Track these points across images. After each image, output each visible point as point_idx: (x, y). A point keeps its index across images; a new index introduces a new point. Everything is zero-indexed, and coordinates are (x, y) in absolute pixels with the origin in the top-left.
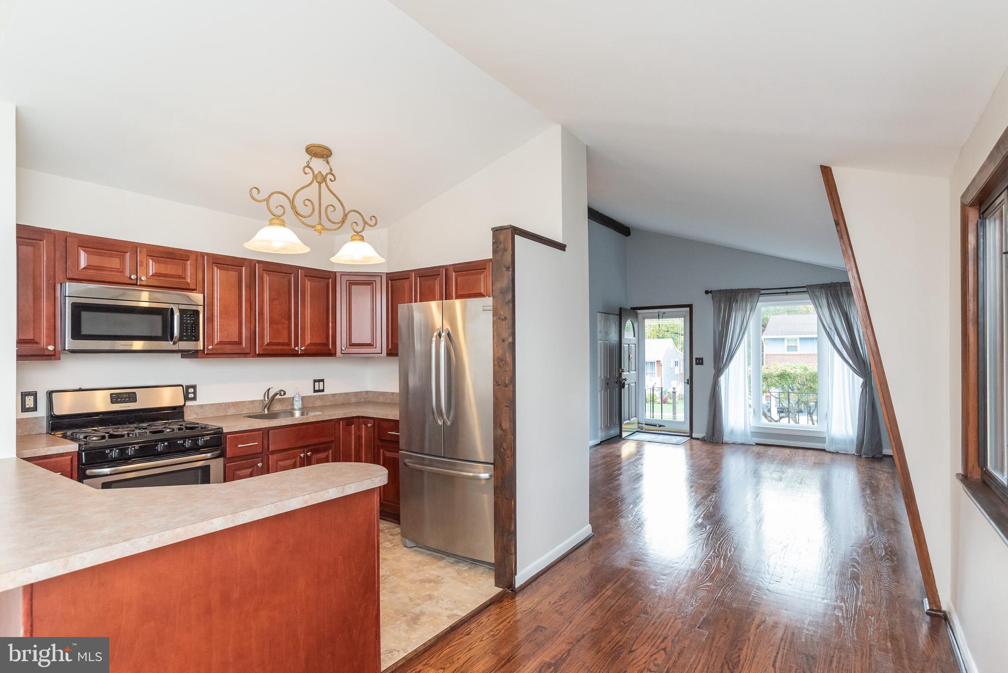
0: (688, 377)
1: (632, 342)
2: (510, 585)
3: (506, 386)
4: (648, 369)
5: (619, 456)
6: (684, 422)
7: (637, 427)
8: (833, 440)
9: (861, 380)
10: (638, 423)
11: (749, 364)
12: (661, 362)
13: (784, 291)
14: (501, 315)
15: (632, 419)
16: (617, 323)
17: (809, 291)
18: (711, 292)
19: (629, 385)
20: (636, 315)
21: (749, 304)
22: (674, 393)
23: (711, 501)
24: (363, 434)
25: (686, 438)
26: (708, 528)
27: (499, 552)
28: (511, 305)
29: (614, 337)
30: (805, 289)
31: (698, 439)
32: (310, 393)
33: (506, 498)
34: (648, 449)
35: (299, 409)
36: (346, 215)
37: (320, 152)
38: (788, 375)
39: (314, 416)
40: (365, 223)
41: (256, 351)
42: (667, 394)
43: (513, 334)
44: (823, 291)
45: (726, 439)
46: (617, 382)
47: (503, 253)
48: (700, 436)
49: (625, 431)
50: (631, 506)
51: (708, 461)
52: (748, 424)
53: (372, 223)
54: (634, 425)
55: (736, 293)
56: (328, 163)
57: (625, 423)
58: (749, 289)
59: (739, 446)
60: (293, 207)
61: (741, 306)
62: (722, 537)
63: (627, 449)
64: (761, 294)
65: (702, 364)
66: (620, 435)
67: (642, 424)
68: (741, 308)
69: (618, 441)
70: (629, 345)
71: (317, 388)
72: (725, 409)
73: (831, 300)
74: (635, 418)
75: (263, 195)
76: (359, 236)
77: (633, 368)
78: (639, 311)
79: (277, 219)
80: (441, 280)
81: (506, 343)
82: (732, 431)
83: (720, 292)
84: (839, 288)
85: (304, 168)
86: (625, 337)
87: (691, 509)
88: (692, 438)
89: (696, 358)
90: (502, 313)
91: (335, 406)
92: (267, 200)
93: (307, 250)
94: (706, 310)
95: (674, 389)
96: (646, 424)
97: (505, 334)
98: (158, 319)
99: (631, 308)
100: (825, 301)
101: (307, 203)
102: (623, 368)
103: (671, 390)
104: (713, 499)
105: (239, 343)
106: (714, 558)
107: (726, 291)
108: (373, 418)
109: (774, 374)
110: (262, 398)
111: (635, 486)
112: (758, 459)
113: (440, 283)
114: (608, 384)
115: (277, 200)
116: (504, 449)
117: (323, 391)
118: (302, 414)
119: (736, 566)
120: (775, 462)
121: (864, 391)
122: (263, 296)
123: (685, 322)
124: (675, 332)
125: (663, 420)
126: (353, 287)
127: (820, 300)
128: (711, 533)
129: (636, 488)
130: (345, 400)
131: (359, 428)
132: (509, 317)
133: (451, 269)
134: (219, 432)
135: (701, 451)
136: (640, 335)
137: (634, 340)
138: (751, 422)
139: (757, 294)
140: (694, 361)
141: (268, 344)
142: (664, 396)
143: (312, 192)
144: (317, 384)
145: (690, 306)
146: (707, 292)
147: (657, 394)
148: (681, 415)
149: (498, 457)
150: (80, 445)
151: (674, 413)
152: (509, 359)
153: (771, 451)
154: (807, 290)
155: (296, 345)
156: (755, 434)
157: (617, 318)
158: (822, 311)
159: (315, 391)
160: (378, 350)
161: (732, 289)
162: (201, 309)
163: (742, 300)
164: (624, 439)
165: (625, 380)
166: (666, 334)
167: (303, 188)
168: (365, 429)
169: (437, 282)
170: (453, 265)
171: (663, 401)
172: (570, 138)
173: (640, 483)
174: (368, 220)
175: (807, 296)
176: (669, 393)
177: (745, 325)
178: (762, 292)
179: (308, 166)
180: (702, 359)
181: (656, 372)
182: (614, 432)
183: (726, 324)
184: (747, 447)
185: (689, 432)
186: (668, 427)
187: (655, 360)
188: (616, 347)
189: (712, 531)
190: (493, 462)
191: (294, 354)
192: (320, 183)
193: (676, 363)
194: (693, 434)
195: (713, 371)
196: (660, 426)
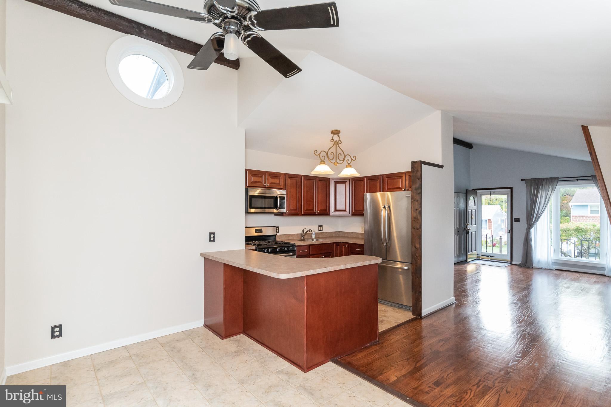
0: (510, 229)
1: (473, 208)
2: (420, 315)
3: (418, 229)
4: (483, 225)
5: (466, 271)
6: (507, 255)
7: (476, 257)
10: (477, 254)
11: (551, 222)
12: (492, 220)
13: (576, 179)
14: (415, 199)
15: (473, 252)
16: (464, 198)
18: (525, 180)
19: (471, 232)
20: (476, 194)
21: (551, 187)
22: (501, 239)
23: (522, 294)
24: (343, 250)
25: (508, 264)
26: (519, 305)
27: (414, 300)
28: (420, 195)
29: (462, 205)
30: (590, 178)
31: (516, 265)
32: (317, 231)
33: (418, 278)
34: (483, 268)
35: (315, 238)
36: (345, 157)
37: (336, 132)
39: (321, 241)
40: (352, 159)
41: (302, 212)
42: (496, 241)
43: (421, 207)
45: (535, 265)
46: (464, 231)
47: (417, 172)
48: (518, 263)
49: (470, 259)
50: (475, 293)
51: (522, 276)
52: (550, 257)
53: (354, 159)
54: (475, 255)
55: (542, 180)
56: (339, 136)
57: (469, 253)
58: (551, 178)
59: (544, 270)
60: (328, 156)
62: (527, 308)
63: (470, 268)
64: (559, 181)
65: (519, 221)
66: (466, 261)
67: (479, 255)
68: (545, 188)
69: (465, 264)
70: (471, 210)
71: (320, 230)
72: (534, 247)
74: (475, 251)
75: (318, 153)
76: (349, 165)
77: (474, 223)
78: (478, 191)
79: (322, 162)
80: (380, 182)
81: (418, 211)
82: (539, 261)
83: (531, 179)
85: (331, 140)
86: (469, 206)
87: (510, 297)
88: (512, 264)
89: (515, 218)
90: (416, 198)
91: (326, 238)
92: (319, 155)
93: (333, 173)
94: (521, 191)
95: (501, 236)
96: (482, 255)
97: (417, 207)
98: (272, 200)
99: (473, 189)
101: (332, 154)
102: (468, 223)
103: (498, 238)
104: (523, 293)
105: (296, 209)
106: (522, 316)
107: (535, 179)
108: (348, 243)
109: (571, 229)
110: (301, 233)
111: (477, 285)
112: (556, 277)
113: (379, 183)
114: (458, 232)
115: (323, 154)
116: (417, 256)
117: (322, 231)
118: (317, 240)
119: (534, 320)
120: (567, 279)
122: (304, 190)
123: (508, 197)
124: (502, 200)
125: (493, 254)
126: (337, 185)
128: (521, 307)
129: (477, 286)
130: (330, 235)
131: (341, 248)
132: (419, 200)
133: (385, 176)
134: (293, 245)
135: (517, 271)
136: (478, 204)
137: (475, 207)
138: (552, 255)
139: (556, 181)
140: (514, 220)
141: (306, 210)
142: (494, 242)
143: (333, 150)
144: (320, 227)
145: (511, 188)
146: (522, 180)
147: (489, 241)
148: (505, 251)
149: (414, 259)
150: (256, 247)
151: (501, 249)
152: (419, 217)
153: (565, 274)
154: (592, 178)
155: (315, 211)
156: (554, 263)
157: (464, 195)
159: (319, 231)
160: (348, 213)
161: (539, 178)
162: (285, 196)
163: (546, 184)
164: (468, 263)
165: (469, 229)
166: (495, 201)
167: (331, 148)
168: (344, 248)
169: (378, 182)
170: (386, 174)
171: (493, 245)
172: (445, 115)
173: (479, 284)
174: (352, 158)
175: (591, 181)
176: (497, 240)
177: (548, 199)
178: (560, 179)
179: (332, 139)
180: (519, 219)
181: (488, 226)
182: (462, 258)
183: (535, 199)
184: (549, 270)
185: (510, 261)
186: (496, 257)
187: (487, 219)
188: (463, 211)
189: (521, 306)
190: (411, 262)
191: (314, 214)
192: (336, 145)
193: (502, 221)
194: (513, 262)
195: (526, 226)
196: (491, 257)
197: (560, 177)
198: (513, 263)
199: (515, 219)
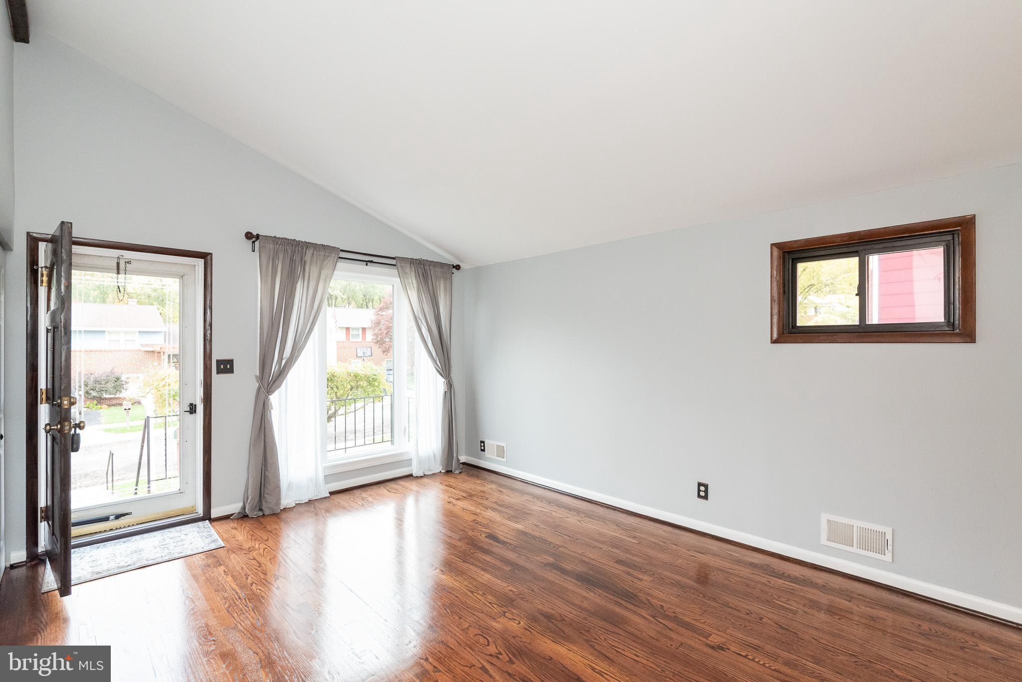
8: (421, 461)
17: (399, 264)
18: (258, 236)
30: (393, 262)
31: (225, 518)
44: (415, 271)
45: (285, 501)
55: (302, 248)
58: (324, 247)
64: (340, 258)
65: (231, 370)
83: (275, 239)
84: (428, 267)
88: (209, 519)
89: (217, 361)
121: (448, 394)
139: (335, 256)
140: (214, 368)
145: (205, 256)
146: (249, 236)
154: (396, 262)
156: (328, 478)
161: (295, 240)
163: (313, 264)
180: (231, 362)
185: (199, 510)
186: (140, 513)
194: (212, 511)
196: (118, 517)
197: (341, 248)
198: (215, 511)
199: (219, 362)
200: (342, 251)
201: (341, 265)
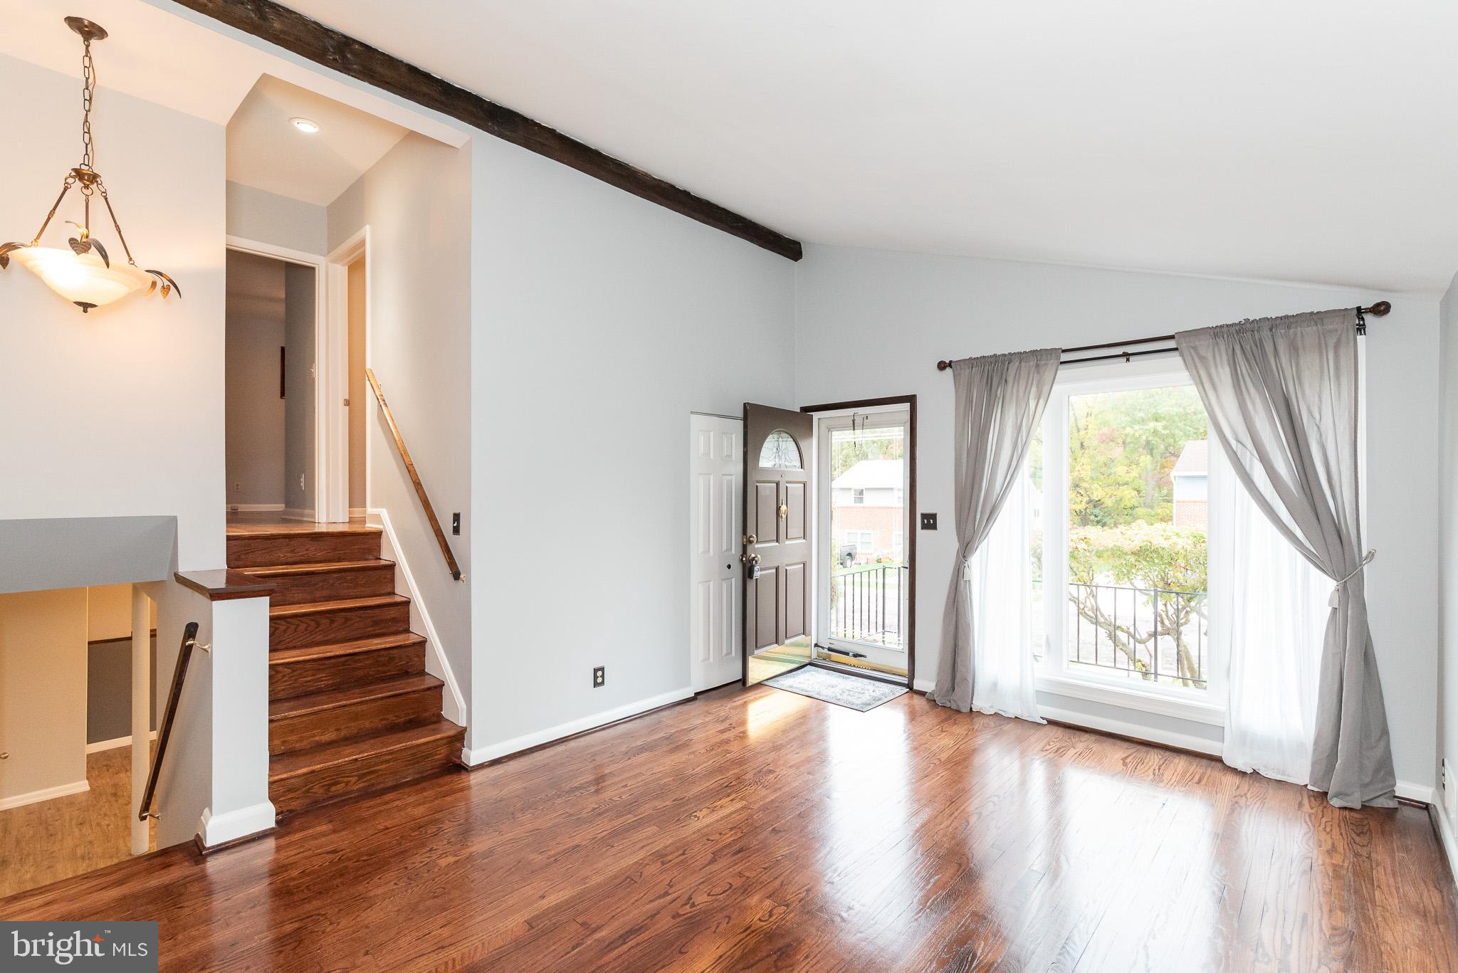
0: (906, 555)
1: (788, 478)
6: (899, 653)
8: (1244, 739)
9: (1330, 585)
13: (1119, 351)
17: (1183, 345)
18: (950, 364)
19: (775, 568)
20: (810, 424)
21: (1033, 388)
25: (900, 688)
30: (1171, 344)
31: (923, 694)
38: (1156, 551)
44: (1223, 347)
45: (979, 702)
48: (927, 688)
55: (1003, 363)
57: (763, 650)
58: (1034, 353)
59: (1012, 723)
61: (1015, 391)
64: (1061, 363)
65: (934, 527)
66: (743, 680)
67: (823, 648)
68: (1015, 396)
69: (736, 694)
70: (777, 483)
73: (1243, 366)
74: (802, 636)
77: (793, 532)
78: (816, 415)
82: (995, 685)
83: (972, 362)
84: (1266, 333)
86: (763, 468)
88: (912, 690)
89: (921, 515)
94: (939, 408)
96: (830, 649)
99: (801, 408)
100: (1227, 370)
102: (750, 534)
107: (983, 361)
114: (729, 567)
121: (1340, 615)
123: (901, 435)
125: (862, 644)
127: (1213, 371)
136: (820, 465)
137: (799, 475)
139: (1053, 362)
140: (919, 521)
145: (911, 399)
146: (942, 366)
151: (883, 629)
154: (1178, 343)
156: (1044, 697)
158: (1218, 397)
161: (996, 355)
163: (1017, 380)
164: (753, 689)
175: (1175, 360)
177: (1024, 438)
178: (1065, 357)
180: (933, 516)
182: (730, 673)
183: (981, 434)
184: (1028, 726)
185: (907, 676)
186: (871, 659)
194: (915, 682)
195: (954, 545)
196: (856, 656)
198: (918, 685)
199: (924, 516)
200: (1064, 351)
201: (1064, 372)
